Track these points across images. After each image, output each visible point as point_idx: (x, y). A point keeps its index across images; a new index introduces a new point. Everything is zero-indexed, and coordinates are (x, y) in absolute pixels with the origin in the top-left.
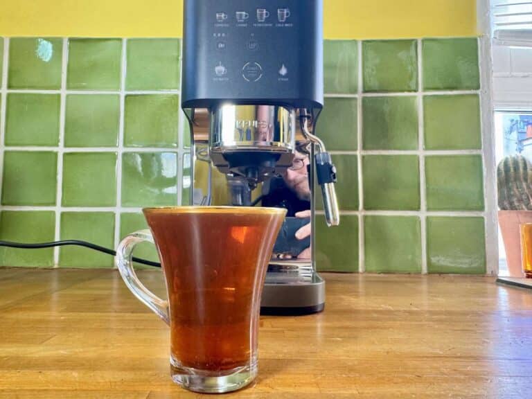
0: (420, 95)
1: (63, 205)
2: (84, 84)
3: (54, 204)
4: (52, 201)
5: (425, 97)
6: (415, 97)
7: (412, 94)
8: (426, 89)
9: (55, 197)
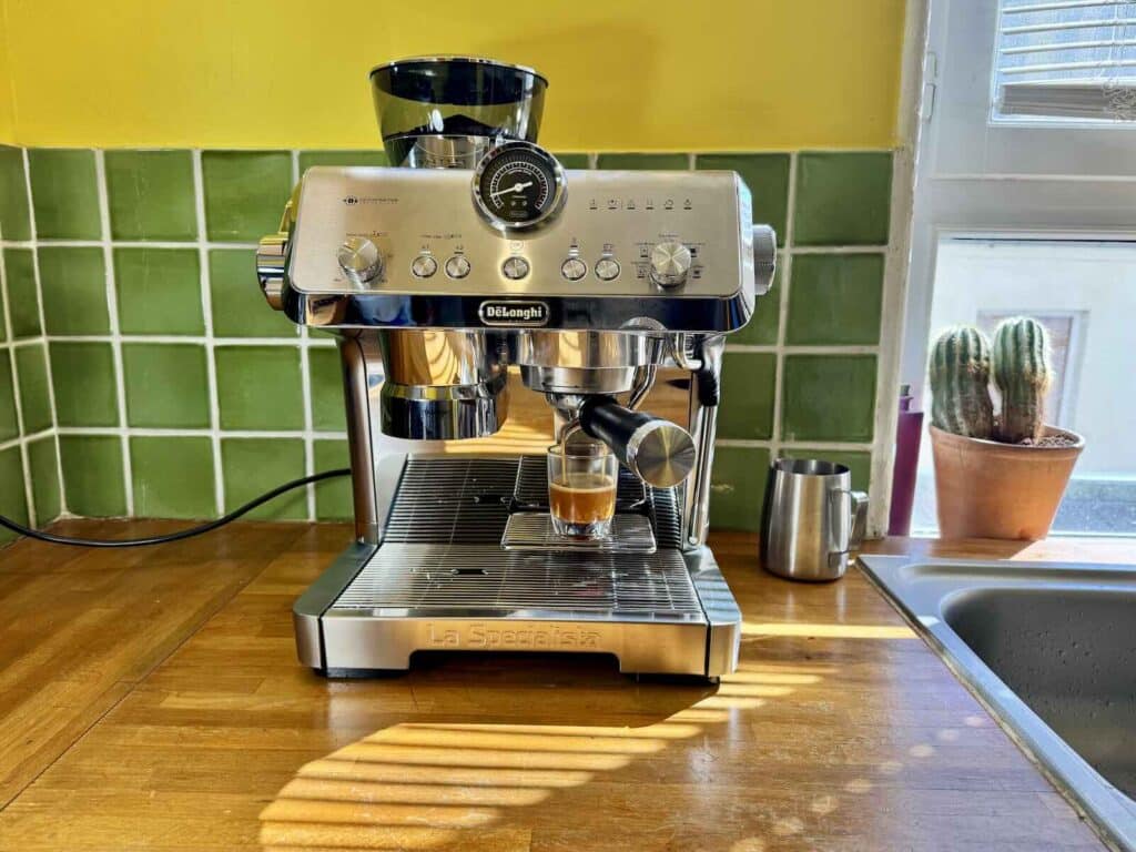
1: (222, 427)
2: (235, 232)
3: (208, 426)
4: (204, 421)
5: (795, 257)
8: (797, 243)
9: (208, 415)
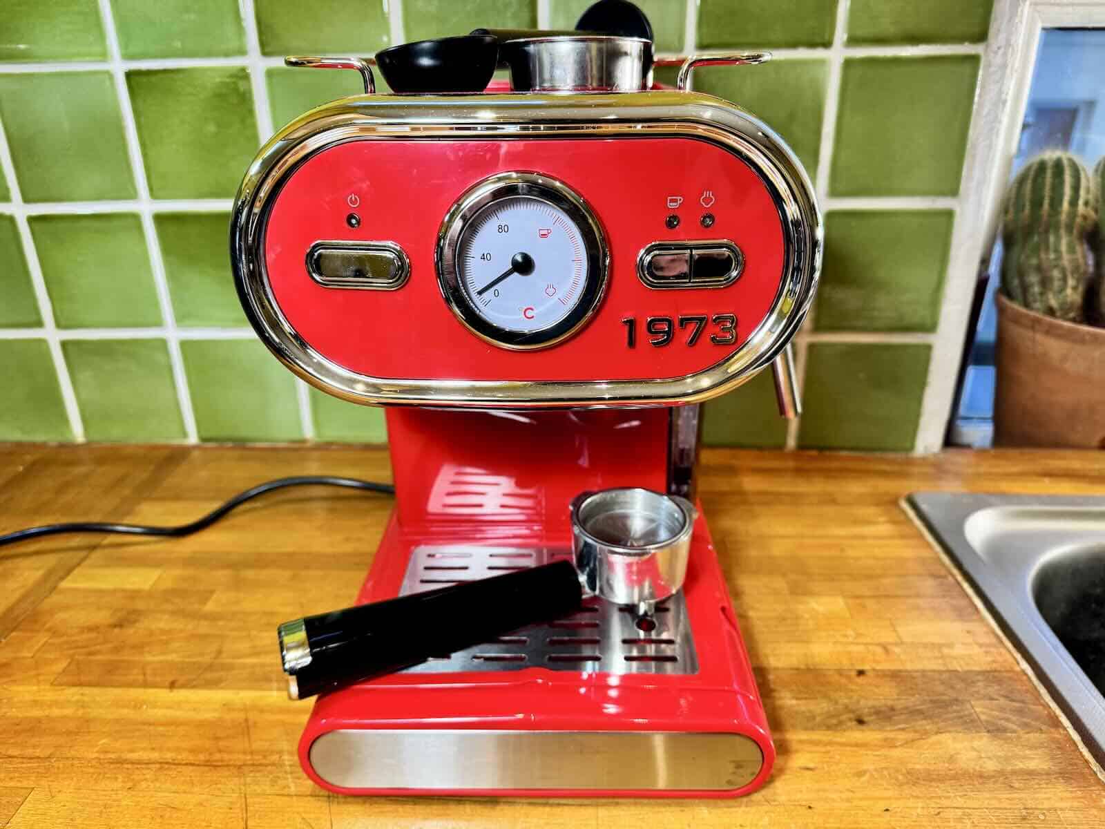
0: (836, 56)
1: (59, 325)
2: (22, 47)
3: (39, 324)
4: (33, 318)
5: (848, 64)
6: (822, 63)
7: (818, 53)
8: (853, 41)
9: (36, 310)
